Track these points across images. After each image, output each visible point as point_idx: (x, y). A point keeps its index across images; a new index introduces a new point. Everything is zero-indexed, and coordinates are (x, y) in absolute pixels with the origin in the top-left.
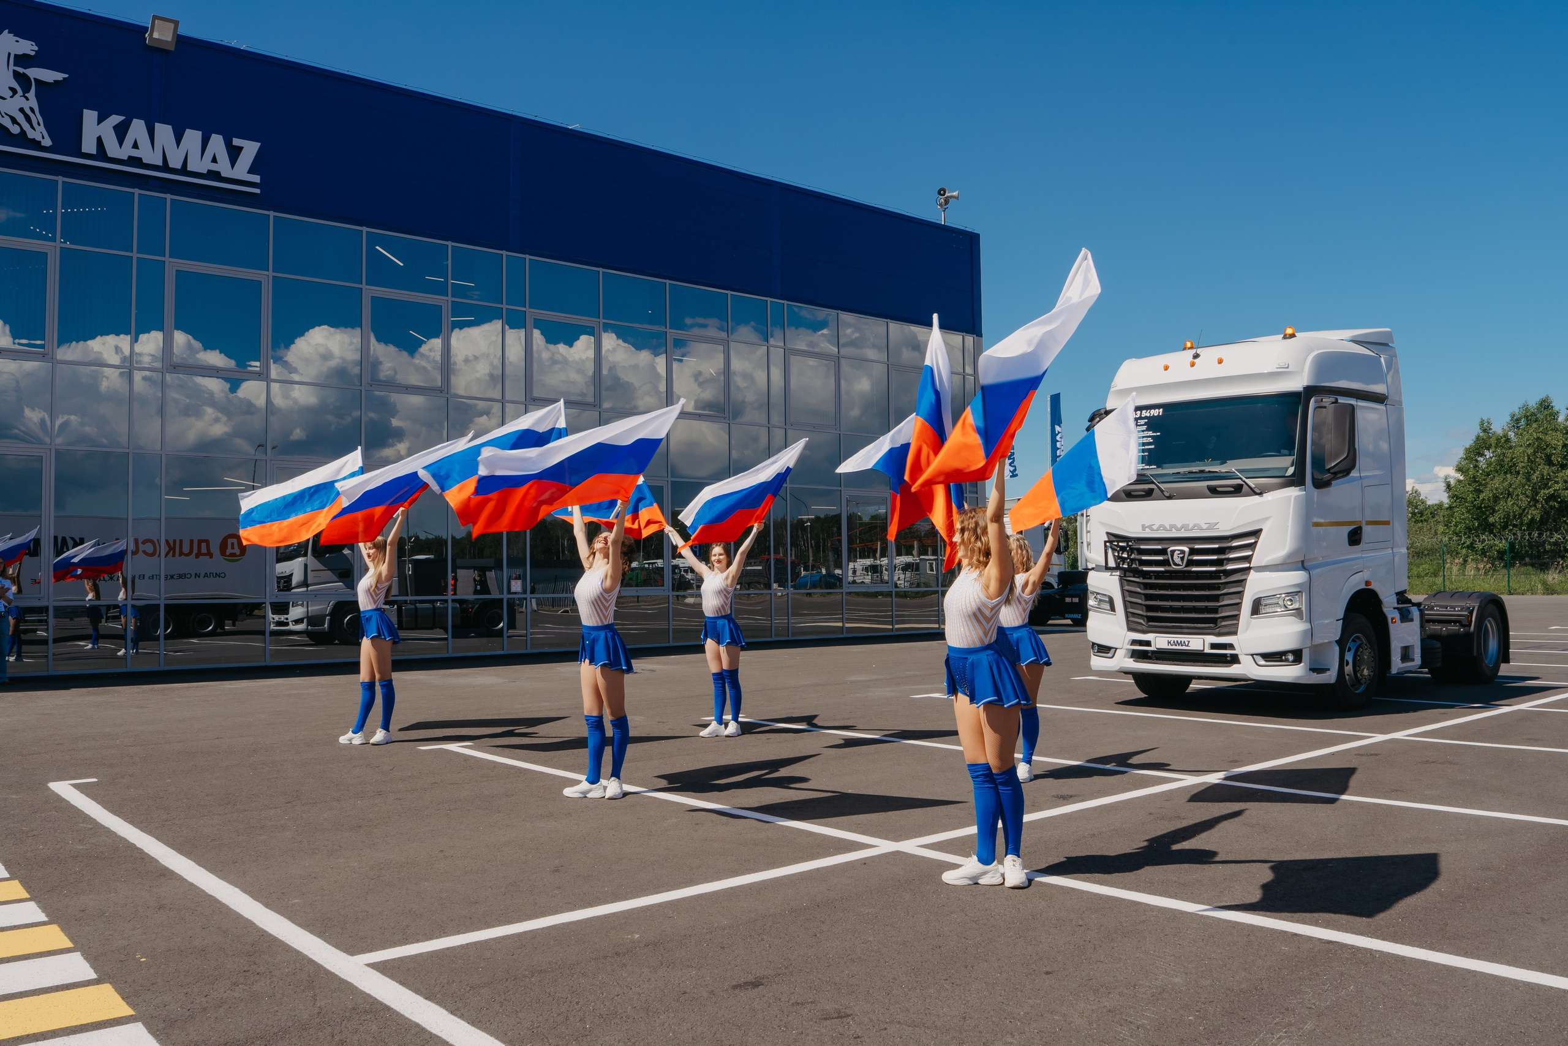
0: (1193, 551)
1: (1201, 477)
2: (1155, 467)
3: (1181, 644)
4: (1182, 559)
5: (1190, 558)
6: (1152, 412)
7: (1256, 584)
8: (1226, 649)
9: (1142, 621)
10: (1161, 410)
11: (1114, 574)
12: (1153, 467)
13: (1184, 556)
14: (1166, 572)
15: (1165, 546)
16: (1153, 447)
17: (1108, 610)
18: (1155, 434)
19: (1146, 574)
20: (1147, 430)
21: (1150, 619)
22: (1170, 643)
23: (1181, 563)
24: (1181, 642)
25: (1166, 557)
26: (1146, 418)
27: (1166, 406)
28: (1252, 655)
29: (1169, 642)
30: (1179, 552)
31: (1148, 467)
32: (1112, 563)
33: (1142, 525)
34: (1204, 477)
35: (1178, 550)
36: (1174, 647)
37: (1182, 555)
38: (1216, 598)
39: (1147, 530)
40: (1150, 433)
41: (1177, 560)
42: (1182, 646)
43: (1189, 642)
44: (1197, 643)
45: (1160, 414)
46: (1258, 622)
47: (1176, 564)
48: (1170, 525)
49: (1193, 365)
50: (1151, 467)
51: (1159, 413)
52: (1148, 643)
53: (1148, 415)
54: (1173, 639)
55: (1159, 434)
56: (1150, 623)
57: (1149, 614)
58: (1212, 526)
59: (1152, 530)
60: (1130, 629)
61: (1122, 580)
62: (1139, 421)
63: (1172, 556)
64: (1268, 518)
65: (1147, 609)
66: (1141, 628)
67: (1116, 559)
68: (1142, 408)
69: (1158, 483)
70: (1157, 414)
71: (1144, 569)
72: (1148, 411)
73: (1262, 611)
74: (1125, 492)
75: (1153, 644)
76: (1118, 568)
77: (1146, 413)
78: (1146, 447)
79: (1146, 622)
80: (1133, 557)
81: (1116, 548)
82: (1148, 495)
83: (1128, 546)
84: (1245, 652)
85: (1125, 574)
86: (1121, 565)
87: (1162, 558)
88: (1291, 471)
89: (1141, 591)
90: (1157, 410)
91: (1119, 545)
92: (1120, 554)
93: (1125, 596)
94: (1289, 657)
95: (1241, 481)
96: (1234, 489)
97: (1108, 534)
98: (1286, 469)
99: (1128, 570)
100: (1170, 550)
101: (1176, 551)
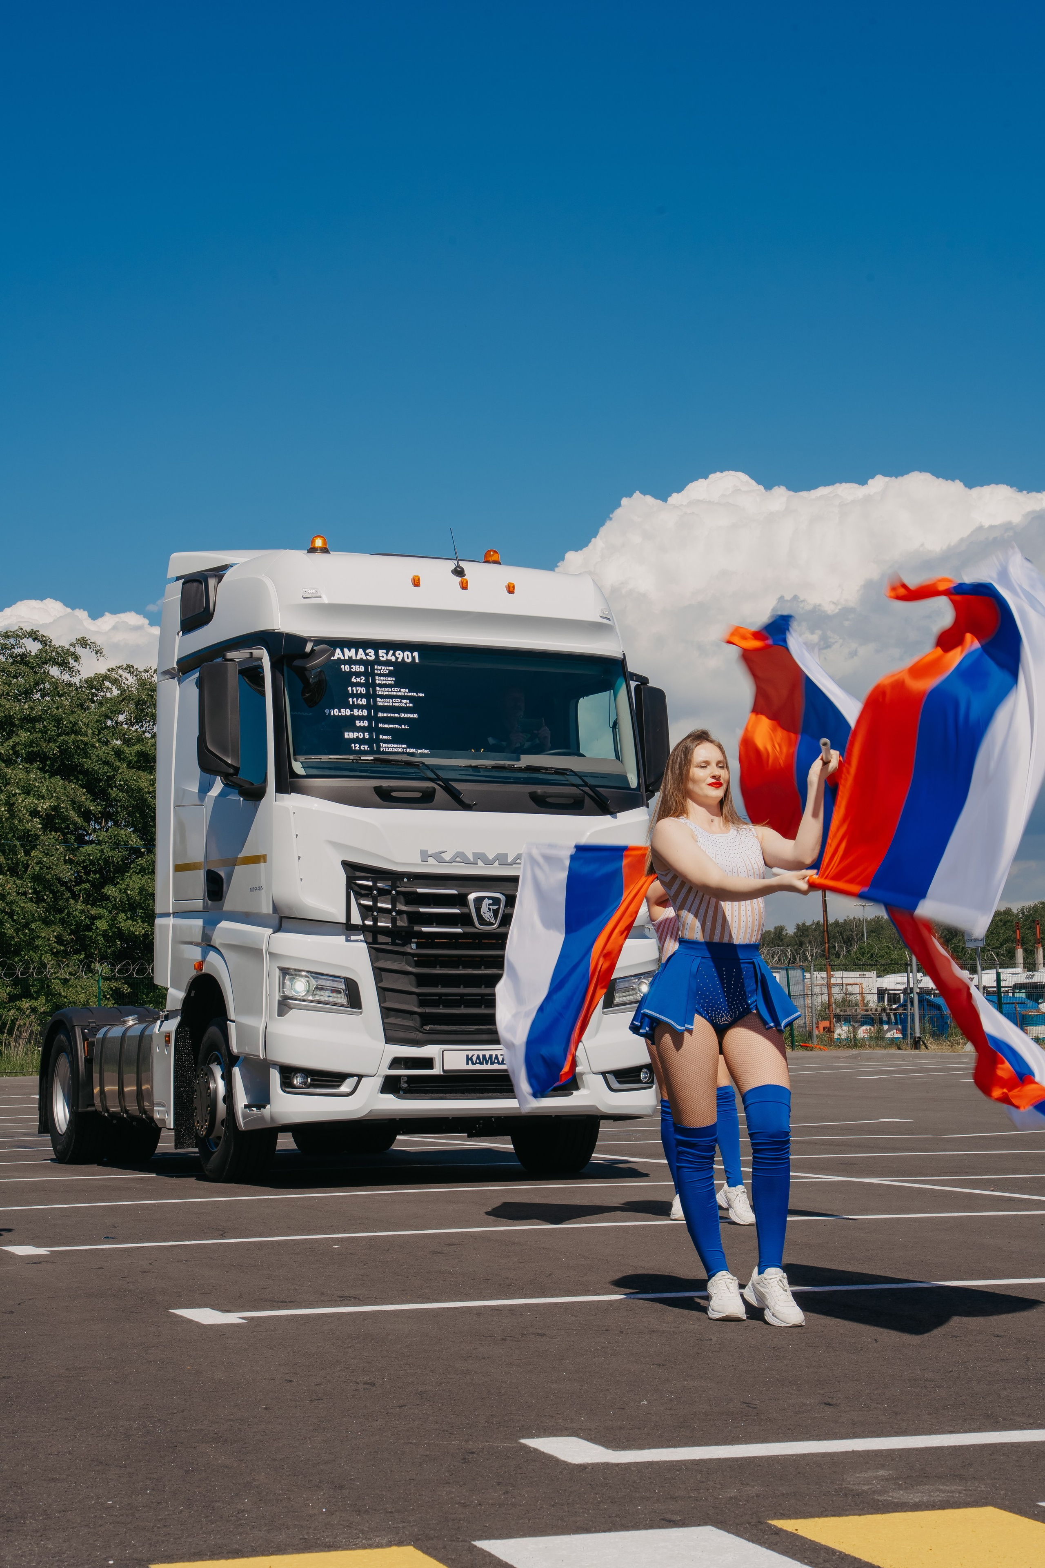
1: (510, 778)
2: (427, 752)
3: (490, 1060)
4: (496, 913)
5: (507, 912)
6: (400, 655)
9: (409, 1023)
10: (416, 654)
11: (353, 938)
12: (423, 751)
13: (498, 909)
14: (464, 935)
15: (463, 890)
16: (416, 716)
17: (344, 1006)
18: (415, 694)
19: (427, 939)
20: (397, 685)
21: (426, 1019)
22: (471, 1059)
23: (493, 920)
24: (491, 1056)
25: (466, 911)
26: (388, 663)
27: (424, 649)
28: (604, 1074)
29: (469, 1059)
30: (491, 902)
31: (414, 750)
32: (356, 919)
33: (421, 851)
34: (514, 778)
35: (489, 898)
36: (478, 1067)
37: (495, 907)
39: (431, 861)
40: (404, 692)
41: (487, 915)
42: (492, 1063)
45: (417, 661)
46: (614, 1018)
47: (483, 922)
48: (474, 853)
49: (464, 586)
50: (419, 751)
51: (413, 658)
52: (427, 1063)
53: (393, 659)
54: (476, 1053)
55: (423, 695)
56: (428, 1028)
57: (428, 1011)
59: (442, 861)
60: (389, 1040)
61: (376, 951)
62: (376, 667)
63: (478, 910)
65: (424, 1001)
66: (413, 1035)
67: (365, 911)
68: (376, 645)
69: (446, 780)
70: (410, 660)
71: (424, 929)
72: (391, 652)
73: (617, 1000)
74: (378, 791)
75: (437, 1063)
76: (363, 929)
77: (387, 654)
78: (402, 715)
79: (418, 1025)
80: (401, 907)
81: (363, 892)
82: (425, 800)
83: (394, 887)
84: (595, 1070)
85: (381, 938)
86: (375, 920)
87: (457, 911)
88: (633, 781)
89: (411, 969)
90: (409, 654)
91: (374, 887)
92: (375, 901)
93: (378, 978)
94: (642, 1075)
95: (586, 789)
96: (571, 801)
97: (346, 864)
98: (624, 778)
99: (384, 931)
100: (472, 897)
101: (483, 898)
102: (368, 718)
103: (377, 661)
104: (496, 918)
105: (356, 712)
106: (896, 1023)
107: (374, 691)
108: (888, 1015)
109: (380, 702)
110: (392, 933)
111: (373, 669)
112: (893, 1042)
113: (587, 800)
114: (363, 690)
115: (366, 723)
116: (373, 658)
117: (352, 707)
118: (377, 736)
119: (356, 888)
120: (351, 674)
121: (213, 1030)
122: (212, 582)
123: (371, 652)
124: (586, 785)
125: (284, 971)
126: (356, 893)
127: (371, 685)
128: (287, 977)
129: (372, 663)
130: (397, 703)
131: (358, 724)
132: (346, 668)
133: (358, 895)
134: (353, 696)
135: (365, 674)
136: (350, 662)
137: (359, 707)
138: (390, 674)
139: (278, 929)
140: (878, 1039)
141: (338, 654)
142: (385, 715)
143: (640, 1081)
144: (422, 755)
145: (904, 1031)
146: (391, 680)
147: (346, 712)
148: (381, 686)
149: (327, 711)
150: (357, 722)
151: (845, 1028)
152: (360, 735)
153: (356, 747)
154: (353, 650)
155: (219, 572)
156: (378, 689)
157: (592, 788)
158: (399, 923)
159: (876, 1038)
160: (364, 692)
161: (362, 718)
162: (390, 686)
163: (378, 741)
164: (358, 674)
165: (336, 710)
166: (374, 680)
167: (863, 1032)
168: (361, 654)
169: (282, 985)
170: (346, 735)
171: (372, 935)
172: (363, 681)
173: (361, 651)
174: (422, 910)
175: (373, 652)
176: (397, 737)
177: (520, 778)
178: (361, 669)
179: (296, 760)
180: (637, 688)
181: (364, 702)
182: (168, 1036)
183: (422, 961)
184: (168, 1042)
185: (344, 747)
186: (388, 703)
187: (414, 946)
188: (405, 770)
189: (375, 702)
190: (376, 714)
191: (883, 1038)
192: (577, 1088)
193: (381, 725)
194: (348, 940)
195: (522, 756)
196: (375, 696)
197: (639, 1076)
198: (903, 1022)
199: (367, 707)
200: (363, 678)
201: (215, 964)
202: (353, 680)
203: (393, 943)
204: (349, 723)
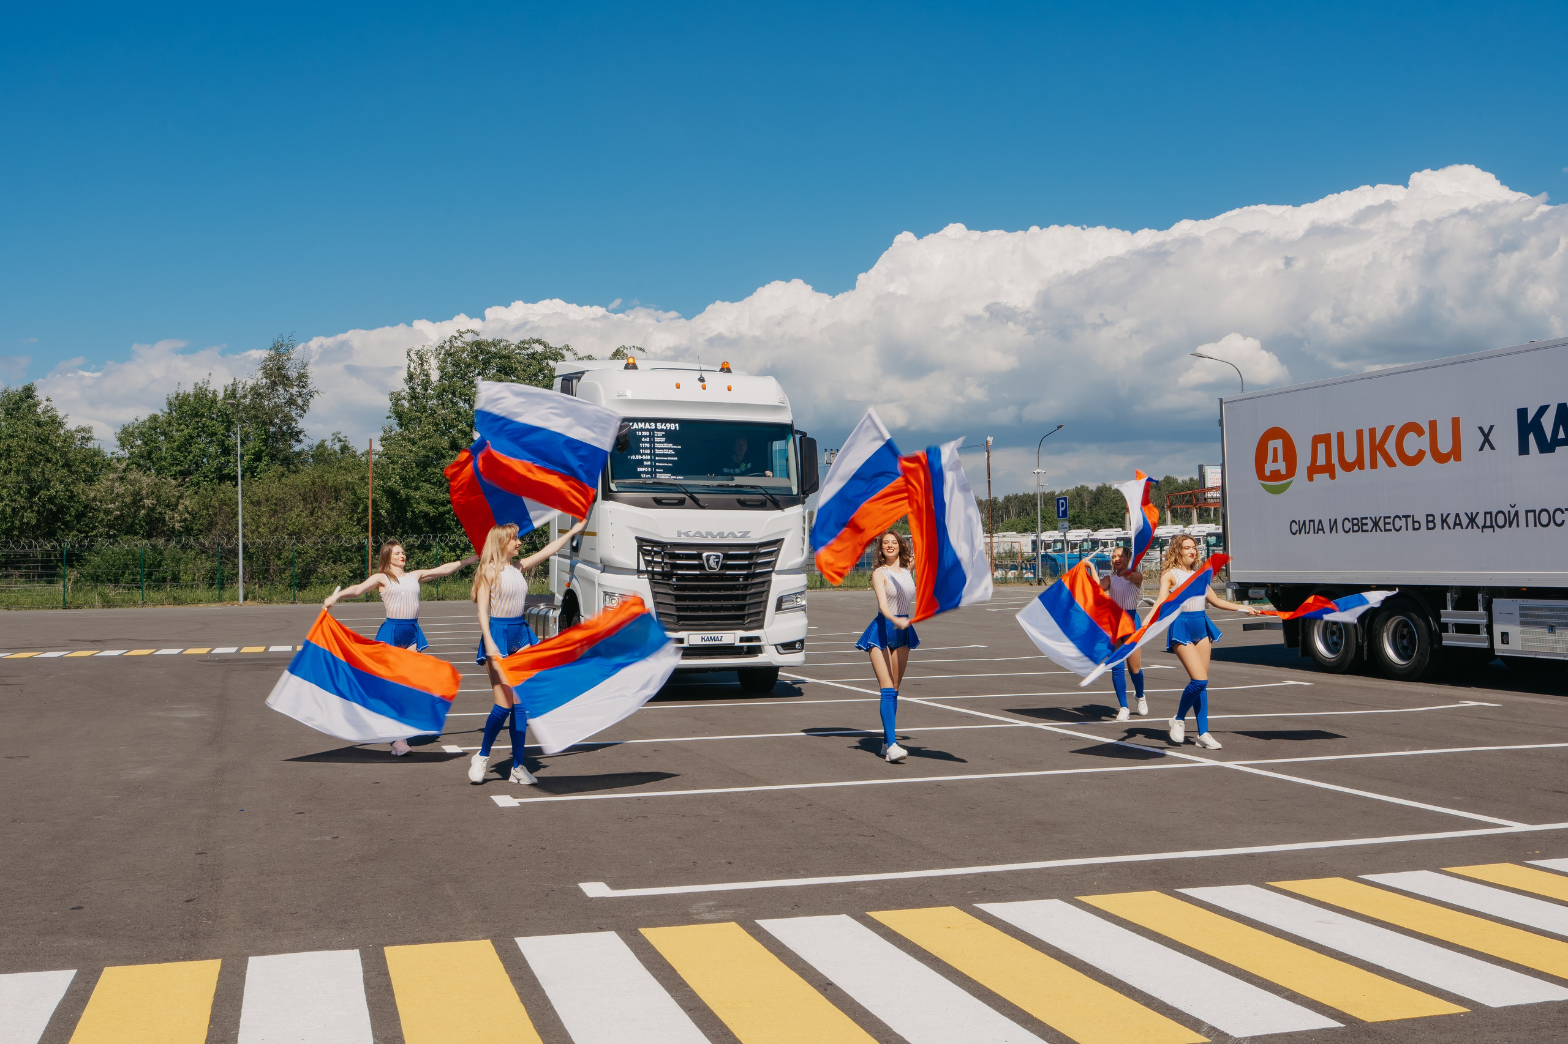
0: (727, 557)
1: (726, 491)
2: (682, 478)
3: (714, 639)
4: (717, 563)
5: (724, 562)
6: (668, 425)
7: (780, 585)
8: (752, 642)
9: (672, 620)
10: (677, 425)
11: (641, 577)
12: (680, 477)
13: (719, 561)
14: (701, 575)
15: (700, 552)
16: (676, 459)
18: (676, 446)
19: (682, 578)
20: (666, 442)
21: (680, 618)
22: (705, 638)
23: (716, 567)
24: (714, 637)
25: (702, 562)
26: (662, 430)
27: (682, 422)
28: (775, 645)
29: (703, 639)
30: (715, 557)
31: (675, 477)
32: (643, 567)
34: (729, 491)
35: (714, 555)
36: (708, 643)
37: (716, 560)
38: (744, 597)
39: (683, 536)
40: (670, 446)
41: (712, 563)
42: (715, 641)
43: (722, 637)
44: (731, 637)
45: (678, 429)
46: (781, 616)
47: (710, 568)
48: (706, 532)
49: (704, 388)
50: (677, 478)
51: (676, 427)
52: (681, 641)
53: (665, 428)
54: (707, 636)
55: (679, 447)
56: (681, 622)
57: (681, 614)
58: (745, 534)
59: (688, 536)
61: (653, 582)
62: (655, 432)
63: (708, 560)
64: (789, 530)
65: (679, 609)
66: (673, 627)
67: (648, 563)
68: (656, 420)
69: (691, 493)
70: (674, 428)
71: (679, 572)
72: (664, 424)
73: (783, 607)
74: (655, 499)
75: (686, 641)
76: (647, 572)
77: (661, 425)
78: (669, 458)
79: (676, 621)
80: (666, 560)
81: (647, 553)
82: (680, 504)
83: (663, 550)
84: (770, 644)
85: (656, 577)
86: (653, 568)
87: (697, 562)
88: (795, 491)
89: (672, 592)
90: (673, 425)
91: (652, 550)
92: (653, 558)
93: (655, 597)
94: (797, 645)
95: (768, 496)
96: (760, 503)
97: (637, 538)
98: (790, 489)
99: (658, 573)
100: (705, 554)
101: (711, 555)
102: (651, 460)
103: (656, 429)
104: (717, 567)
105: (644, 457)
106: (1030, 569)
107: (654, 445)
108: (1026, 565)
109: (657, 451)
110: (663, 574)
111: (654, 434)
112: (1027, 580)
113: (768, 502)
114: (648, 445)
115: (649, 463)
116: (654, 427)
117: (642, 455)
118: (655, 470)
119: (644, 552)
120: (642, 436)
121: (575, 618)
122: (574, 381)
123: (653, 424)
124: (767, 494)
125: (606, 593)
126: (643, 554)
127: (652, 442)
128: (607, 596)
129: (653, 431)
130: (666, 452)
131: (645, 463)
132: (639, 433)
133: (644, 554)
134: (643, 448)
135: (650, 436)
136: (642, 430)
137: (646, 454)
138: (663, 436)
139: (603, 571)
140: (1020, 579)
141: (635, 426)
142: (660, 458)
143: (795, 649)
144: (679, 479)
145: (1034, 574)
146: (663, 440)
147: (639, 457)
148: (658, 443)
149: (629, 457)
150: (645, 462)
151: (1000, 572)
152: (646, 470)
153: (643, 476)
154: (643, 424)
155: (578, 375)
156: (656, 444)
157: (771, 495)
158: (666, 569)
159: (1018, 578)
160: (648, 446)
161: (647, 460)
162: (663, 443)
163: (656, 473)
164: (646, 437)
165: (634, 456)
166: (654, 439)
167: (1011, 574)
168: (647, 426)
169: (605, 600)
170: (639, 470)
171: (652, 575)
172: (648, 440)
173: (647, 424)
174: (677, 562)
175: (654, 424)
176: (666, 470)
177: (732, 491)
178: (647, 433)
179: (612, 482)
180: (801, 438)
181: (648, 451)
182: (555, 619)
183: (679, 588)
184: (555, 622)
185: (638, 475)
186: (661, 452)
187: (674, 580)
188: (670, 488)
189: (654, 451)
190: (655, 458)
191: (1022, 578)
192: (761, 653)
193: (657, 464)
194: (638, 578)
195: (735, 478)
196: (654, 448)
197: (795, 646)
198: (1034, 568)
199: (650, 454)
200: (648, 438)
201: (576, 586)
202: (643, 440)
203: (663, 579)
204: (640, 463)
